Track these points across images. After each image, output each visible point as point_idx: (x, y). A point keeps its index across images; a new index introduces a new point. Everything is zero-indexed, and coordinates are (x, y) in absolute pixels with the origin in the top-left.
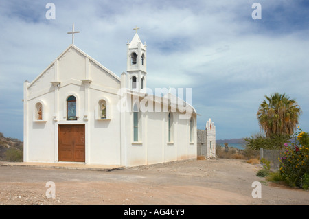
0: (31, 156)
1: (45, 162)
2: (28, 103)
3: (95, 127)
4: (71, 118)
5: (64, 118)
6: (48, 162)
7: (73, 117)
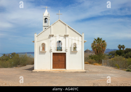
0: (38, 67)
1: (45, 69)
2: (36, 43)
3: (70, 54)
4: (59, 50)
5: (56, 50)
6: (47, 69)
7: (60, 50)
